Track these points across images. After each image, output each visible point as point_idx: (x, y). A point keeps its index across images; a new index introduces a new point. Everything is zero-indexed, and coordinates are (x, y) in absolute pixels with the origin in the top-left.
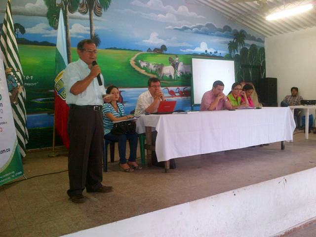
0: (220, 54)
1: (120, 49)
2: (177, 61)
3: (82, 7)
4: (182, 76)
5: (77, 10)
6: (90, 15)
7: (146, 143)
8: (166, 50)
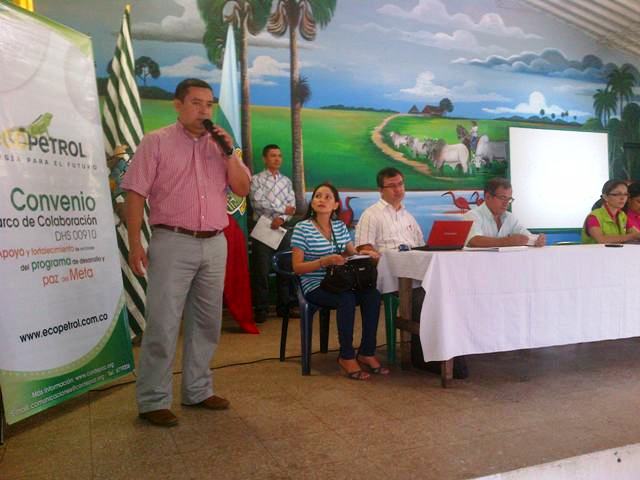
0: (575, 117)
1: (352, 109)
2: (475, 135)
3: (276, 21)
4: (486, 166)
5: (265, 29)
6: (292, 38)
7: (398, 315)
8: (451, 111)
